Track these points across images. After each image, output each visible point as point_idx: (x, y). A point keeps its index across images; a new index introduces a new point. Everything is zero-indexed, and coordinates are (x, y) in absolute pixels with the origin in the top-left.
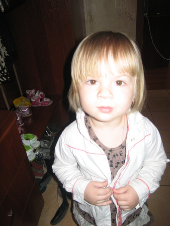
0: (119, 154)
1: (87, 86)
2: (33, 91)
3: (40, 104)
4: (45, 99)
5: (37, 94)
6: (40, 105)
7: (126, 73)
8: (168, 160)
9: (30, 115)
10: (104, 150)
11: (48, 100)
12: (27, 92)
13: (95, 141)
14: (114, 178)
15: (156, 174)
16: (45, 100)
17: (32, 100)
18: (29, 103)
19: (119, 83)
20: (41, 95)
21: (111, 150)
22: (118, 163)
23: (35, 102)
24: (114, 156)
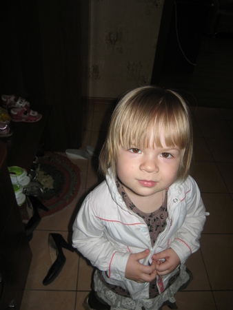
0: (159, 218)
1: (129, 153)
2: (12, 98)
3: (24, 118)
4: (32, 111)
5: (18, 103)
6: (24, 120)
7: (176, 146)
8: (208, 214)
9: (9, 135)
10: (143, 217)
11: (36, 114)
12: (3, 99)
13: (132, 209)
14: (154, 242)
15: (197, 232)
16: (31, 114)
17: (12, 112)
18: (7, 116)
19: (165, 155)
20: (26, 106)
21: (151, 215)
22: (158, 226)
23: (16, 115)
24: (155, 220)
